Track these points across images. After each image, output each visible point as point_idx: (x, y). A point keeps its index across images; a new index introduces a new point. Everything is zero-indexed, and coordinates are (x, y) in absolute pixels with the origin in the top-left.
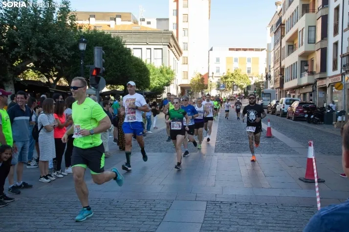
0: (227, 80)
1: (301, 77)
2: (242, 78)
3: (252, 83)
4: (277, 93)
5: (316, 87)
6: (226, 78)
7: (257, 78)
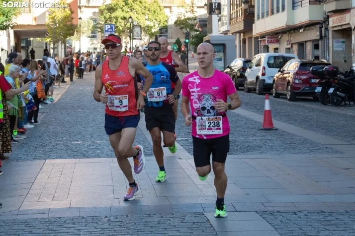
0: (113, 15)
1: (294, 8)
2: (149, 10)
3: (171, 22)
4: (237, 43)
5: (327, 29)
6: (111, 9)
7: (182, 10)
